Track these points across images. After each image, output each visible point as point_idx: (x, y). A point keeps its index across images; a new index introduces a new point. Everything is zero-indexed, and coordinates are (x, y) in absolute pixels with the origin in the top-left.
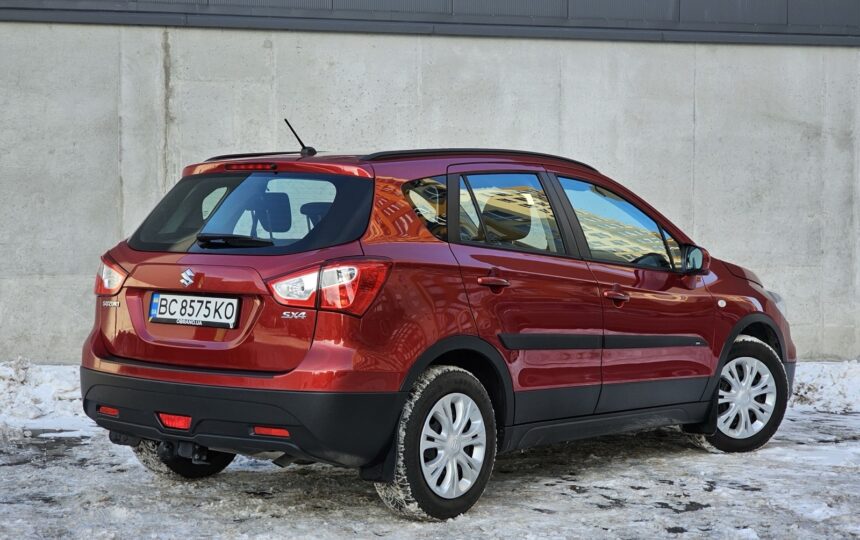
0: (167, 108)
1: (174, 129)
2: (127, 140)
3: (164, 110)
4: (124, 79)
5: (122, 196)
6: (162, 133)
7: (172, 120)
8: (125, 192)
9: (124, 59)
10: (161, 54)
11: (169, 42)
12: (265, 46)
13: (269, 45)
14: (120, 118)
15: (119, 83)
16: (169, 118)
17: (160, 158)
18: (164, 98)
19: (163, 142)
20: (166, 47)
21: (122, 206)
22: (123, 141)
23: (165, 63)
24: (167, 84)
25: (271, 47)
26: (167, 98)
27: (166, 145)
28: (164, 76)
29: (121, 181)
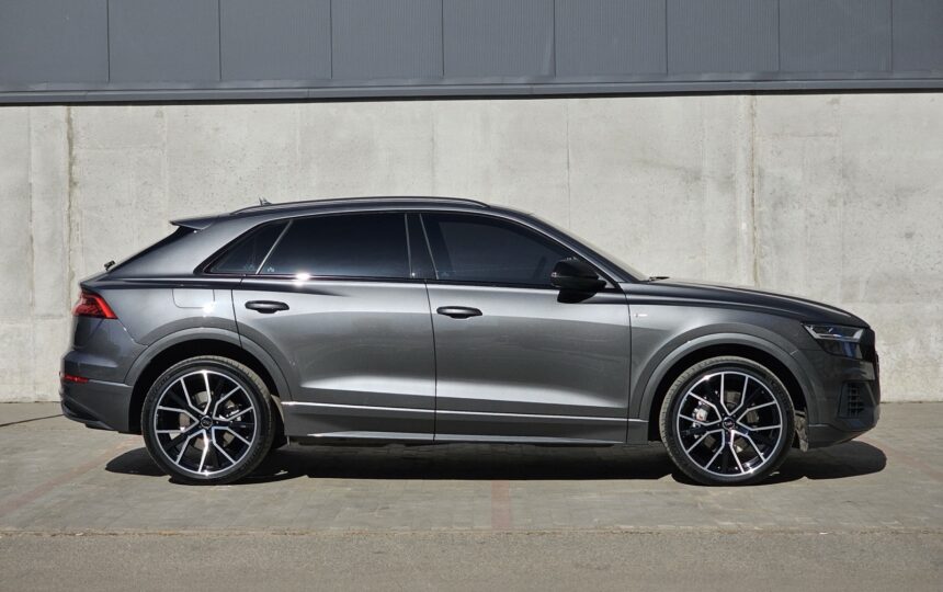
0: (71, 174)
1: (77, 192)
2: (36, 203)
3: (68, 177)
4: (33, 151)
5: (33, 251)
6: (67, 196)
7: (75, 184)
8: (35, 248)
9: (32, 133)
10: (65, 127)
11: (72, 116)
12: (157, 116)
13: (160, 115)
14: (31, 184)
15: (30, 154)
16: (72, 183)
17: (65, 218)
18: (67, 165)
19: (68, 204)
20: (69, 121)
21: (33, 260)
22: (34, 204)
23: (68, 134)
24: (70, 153)
25: (162, 116)
26: (71, 165)
27: (70, 206)
28: (67, 145)
29: (32, 239)
